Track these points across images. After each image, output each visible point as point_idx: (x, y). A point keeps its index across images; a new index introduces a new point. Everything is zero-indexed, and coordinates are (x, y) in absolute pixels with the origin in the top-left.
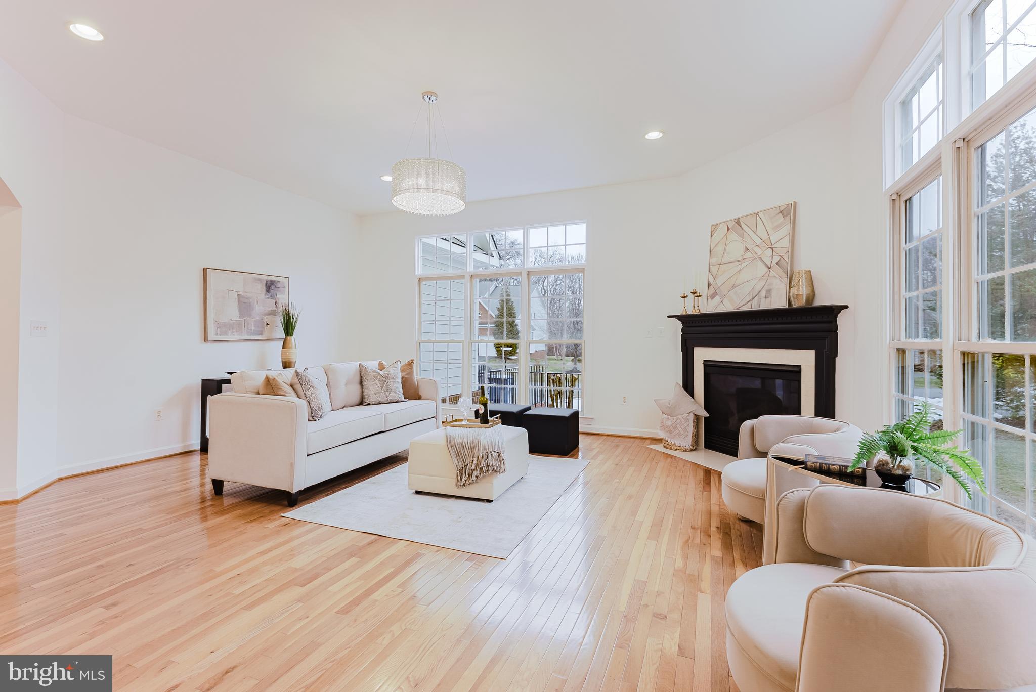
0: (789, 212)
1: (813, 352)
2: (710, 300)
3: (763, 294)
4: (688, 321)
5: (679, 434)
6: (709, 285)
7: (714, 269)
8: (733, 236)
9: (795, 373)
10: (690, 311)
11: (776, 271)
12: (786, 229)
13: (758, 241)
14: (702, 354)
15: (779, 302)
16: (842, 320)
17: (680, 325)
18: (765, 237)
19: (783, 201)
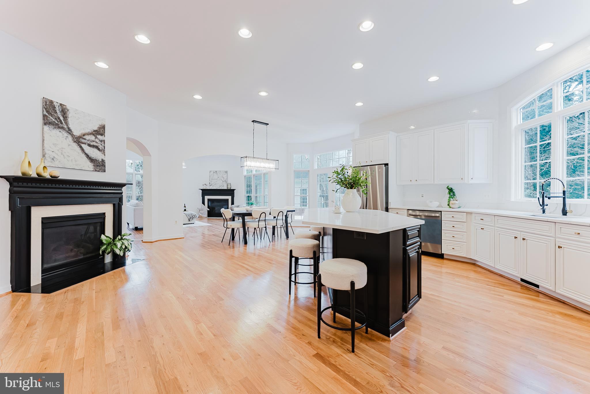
0: (226, 172)
1: (231, 196)
2: (210, 186)
3: (222, 186)
4: (203, 190)
5: (204, 214)
6: (210, 183)
7: (211, 180)
8: (215, 174)
9: (228, 200)
10: (204, 188)
11: (224, 182)
12: (226, 175)
13: (221, 176)
14: (207, 198)
15: (226, 188)
16: (235, 191)
17: (201, 191)
18: (222, 176)
19: (226, 170)
